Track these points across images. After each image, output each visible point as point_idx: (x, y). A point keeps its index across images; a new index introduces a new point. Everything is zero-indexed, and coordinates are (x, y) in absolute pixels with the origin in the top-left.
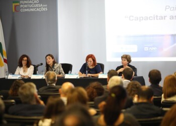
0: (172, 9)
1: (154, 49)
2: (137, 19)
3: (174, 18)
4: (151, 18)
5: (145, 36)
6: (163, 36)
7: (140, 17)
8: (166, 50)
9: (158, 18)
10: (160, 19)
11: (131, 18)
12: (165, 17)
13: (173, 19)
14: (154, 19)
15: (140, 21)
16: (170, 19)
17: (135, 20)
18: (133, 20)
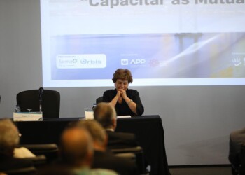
1: (141, 61)
3: (181, 1)
4: (134, 2)
8: (164, 64)
9: (149, 1)
10: (152, 4)
13: (178, 3)
14: (141, 4)
15: (112, 7)
16: (173, 3)
17: (102, 4)
18: (97, 4)
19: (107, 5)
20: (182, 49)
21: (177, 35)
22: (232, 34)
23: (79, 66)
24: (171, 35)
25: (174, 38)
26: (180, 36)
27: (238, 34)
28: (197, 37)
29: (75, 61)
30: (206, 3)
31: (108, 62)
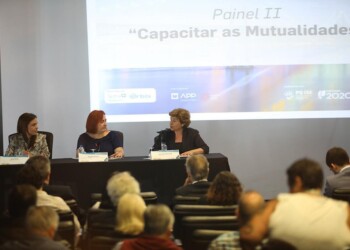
0: (227, 15)
1: (191, 95)
2: (154, 35)
3: (232, 34)
4: (184, 34)
5: (172, 70)
6: (209, 69)
7: (161, 33)
8: (214, 97)
9: (199, 34)
10: (202, 36)
11: (143, 34)
12: (212, 31)
13: (229, 35)
14: (191, 36)
15: (161, 40)
16: (224, 35)
17: (151, 37)
18: (146, 37)
19: (156, 37)
20: (232, 81)
21: (228, 68)
22: (284, 66)
23: (128, 100)
24: (220, 68)
25: (224, 72)
26: (231, 70)
27: (290, 66)
28: (248, 70)
29: (124, 96)
30: (257, 35)
31: (157, 97)
